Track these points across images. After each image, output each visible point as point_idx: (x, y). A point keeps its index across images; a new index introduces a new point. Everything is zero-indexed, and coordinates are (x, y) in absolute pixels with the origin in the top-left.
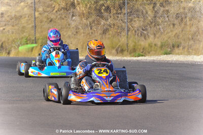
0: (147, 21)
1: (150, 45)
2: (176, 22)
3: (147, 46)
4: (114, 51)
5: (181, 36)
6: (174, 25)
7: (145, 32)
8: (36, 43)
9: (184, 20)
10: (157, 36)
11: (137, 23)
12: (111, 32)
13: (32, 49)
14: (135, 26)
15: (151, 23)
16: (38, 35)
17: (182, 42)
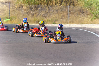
0: (46, 12)
1: (47, 20)
2: (56, 12)
3: (46, 20)
4: (35, 22)
5: (58, 17)
6: (55, 13)
7: (46, 16)
8: (10, 19)
9: (59, 12)
10: (50, 17)
11: (43, 13)
12: (34, 16)
13: (8, 21)
14: (43, 14)
15: (48, 13)
16: (10, 16)
17: (58, 19)
